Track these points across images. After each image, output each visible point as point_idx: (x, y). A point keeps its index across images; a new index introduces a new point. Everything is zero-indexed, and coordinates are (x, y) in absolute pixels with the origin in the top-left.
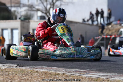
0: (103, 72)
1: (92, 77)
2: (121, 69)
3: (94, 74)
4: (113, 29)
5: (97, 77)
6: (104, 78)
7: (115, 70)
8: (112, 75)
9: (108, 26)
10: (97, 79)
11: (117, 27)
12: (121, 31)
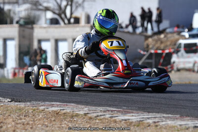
0: (149, 112)
1: (130, 121)
2: (178, 108)
3: (133, 115)
4: (167, 41)
5: (139, 120)
6: (150, 121)
7: (168, 109)
8: (163, 117)
9: (159, 36)
10: (139, 123)
11: (173, 37)
12: (180, 44)
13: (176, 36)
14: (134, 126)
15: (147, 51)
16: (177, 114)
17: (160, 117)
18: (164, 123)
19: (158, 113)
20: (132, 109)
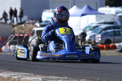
0: (15, 72)
1: (3, 77)
2: (33, 69)
3: (5, 73)
4: (26, 28)
5: (8, 76)
6: (16, 77)
7: (26, 70)
8: (24, 75)
9: (21, 25)
10: (9, 79)
11: (30, 26)
12: (34, 30)
13: (31, 26)
14: (5, 80)
15: (14, 35)
16: (32, 73)
17: (22, 75)
18: (24, 78)
19: (20, 72)
20: (4, 70)
